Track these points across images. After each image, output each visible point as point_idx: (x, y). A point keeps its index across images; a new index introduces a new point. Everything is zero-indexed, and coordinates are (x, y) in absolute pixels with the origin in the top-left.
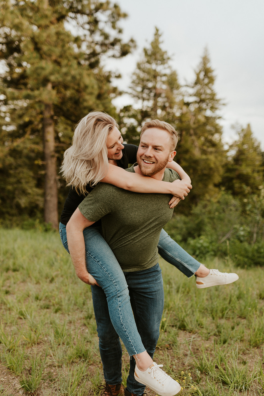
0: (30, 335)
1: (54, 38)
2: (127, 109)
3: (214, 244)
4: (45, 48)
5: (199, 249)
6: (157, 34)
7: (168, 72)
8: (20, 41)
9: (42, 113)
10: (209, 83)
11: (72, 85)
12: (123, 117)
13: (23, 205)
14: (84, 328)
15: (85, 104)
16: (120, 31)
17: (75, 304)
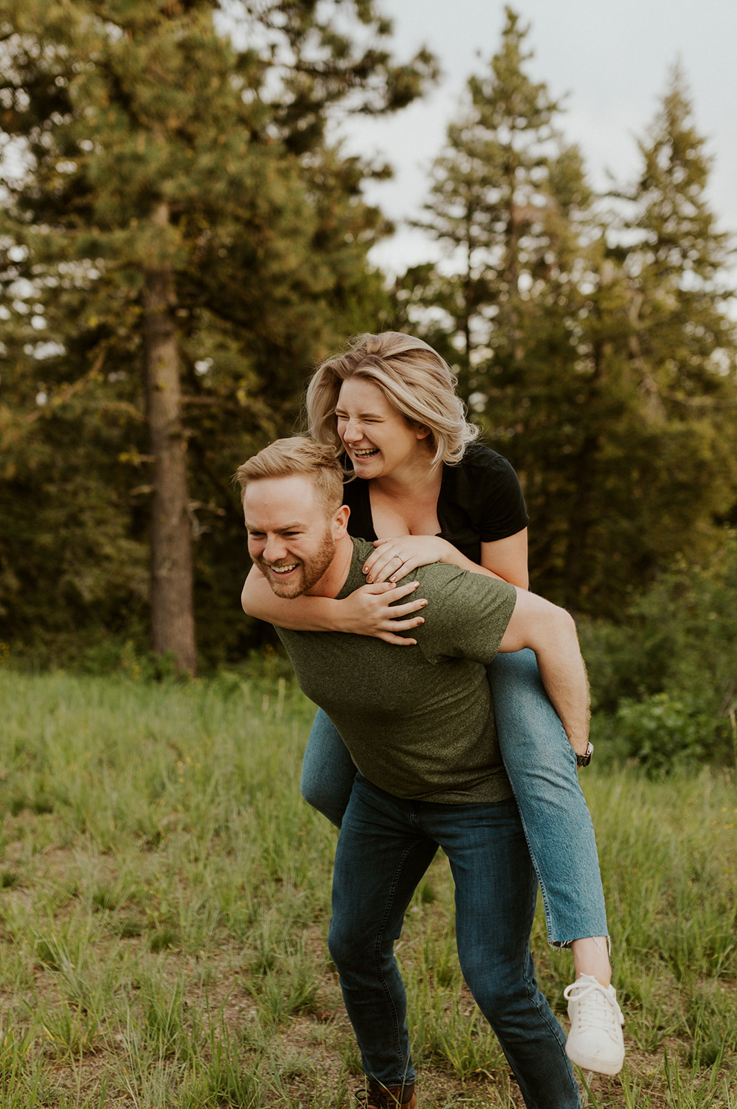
0: (68, 1025)
1: (176, 61)
2: (418, 276)
3: (702, 718)
4: (144, 94)
5: (651, 735)
6: (512, 28)
7: (550, 150)
8: (69, 74)
9: (139, 301)
10: (688, 182)
11: (230, 207)
12: (407, 302)
13: (87, 596)
14: (244, 1003)
15: (275, 267)
16: (384, 28)
17: (221, 923)
